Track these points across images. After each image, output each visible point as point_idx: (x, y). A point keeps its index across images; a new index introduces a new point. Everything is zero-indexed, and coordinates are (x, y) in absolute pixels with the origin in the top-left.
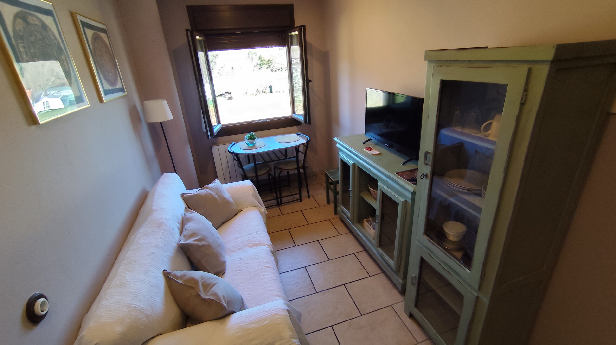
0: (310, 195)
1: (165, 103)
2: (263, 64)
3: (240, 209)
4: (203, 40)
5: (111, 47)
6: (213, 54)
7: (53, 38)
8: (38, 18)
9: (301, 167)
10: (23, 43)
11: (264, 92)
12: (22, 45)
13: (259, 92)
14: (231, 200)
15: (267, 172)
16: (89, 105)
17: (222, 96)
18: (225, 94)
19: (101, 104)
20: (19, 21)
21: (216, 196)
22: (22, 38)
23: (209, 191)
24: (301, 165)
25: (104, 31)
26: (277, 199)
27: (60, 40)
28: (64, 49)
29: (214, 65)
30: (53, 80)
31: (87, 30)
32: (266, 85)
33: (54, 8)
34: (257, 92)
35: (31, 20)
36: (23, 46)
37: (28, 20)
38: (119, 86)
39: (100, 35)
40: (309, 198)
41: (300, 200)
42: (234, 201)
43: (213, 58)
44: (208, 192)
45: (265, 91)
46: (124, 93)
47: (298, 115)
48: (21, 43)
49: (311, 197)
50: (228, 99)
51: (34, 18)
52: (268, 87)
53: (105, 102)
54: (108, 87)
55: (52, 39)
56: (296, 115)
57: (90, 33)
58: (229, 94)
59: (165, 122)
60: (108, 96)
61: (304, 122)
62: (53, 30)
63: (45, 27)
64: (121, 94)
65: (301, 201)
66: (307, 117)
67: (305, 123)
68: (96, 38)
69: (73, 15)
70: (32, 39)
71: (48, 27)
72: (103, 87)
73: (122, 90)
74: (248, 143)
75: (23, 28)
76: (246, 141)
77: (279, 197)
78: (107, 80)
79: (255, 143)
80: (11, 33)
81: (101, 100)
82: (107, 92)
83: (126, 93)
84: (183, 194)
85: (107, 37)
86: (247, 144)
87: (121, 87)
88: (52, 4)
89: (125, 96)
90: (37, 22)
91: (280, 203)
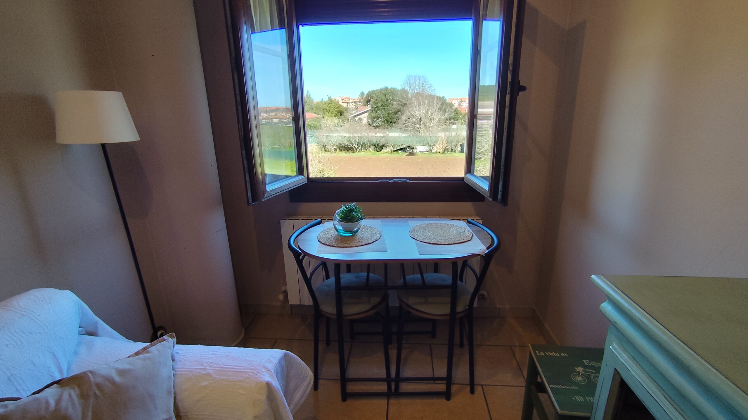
0: (476, 381)
2: (458, 118)
6: (402, 103)
11: (453, 150)
13: (448, 150)
17: (403, 151)
18: (406, 149)
26: (388, 380)
29: (401, 115)
32: (457, 143)
34: (445, 150)
40: (472, 391)
41: (447, 395)
43: (401, 107)
45: (455, 150)
47: (481, 178)
49: (478, 390)
50: (408, 155)
52: (459, 146)
56: (475, 176)
58: (411, 148)
61: (490, 197)
65: (448, 398)
66: (501, 183)
67: (491, 200)
74: (340, 228)
76: (336, 222)
77: (393, 374)
79: (356, 229)
86: (337, 230)
91: (393, 391)
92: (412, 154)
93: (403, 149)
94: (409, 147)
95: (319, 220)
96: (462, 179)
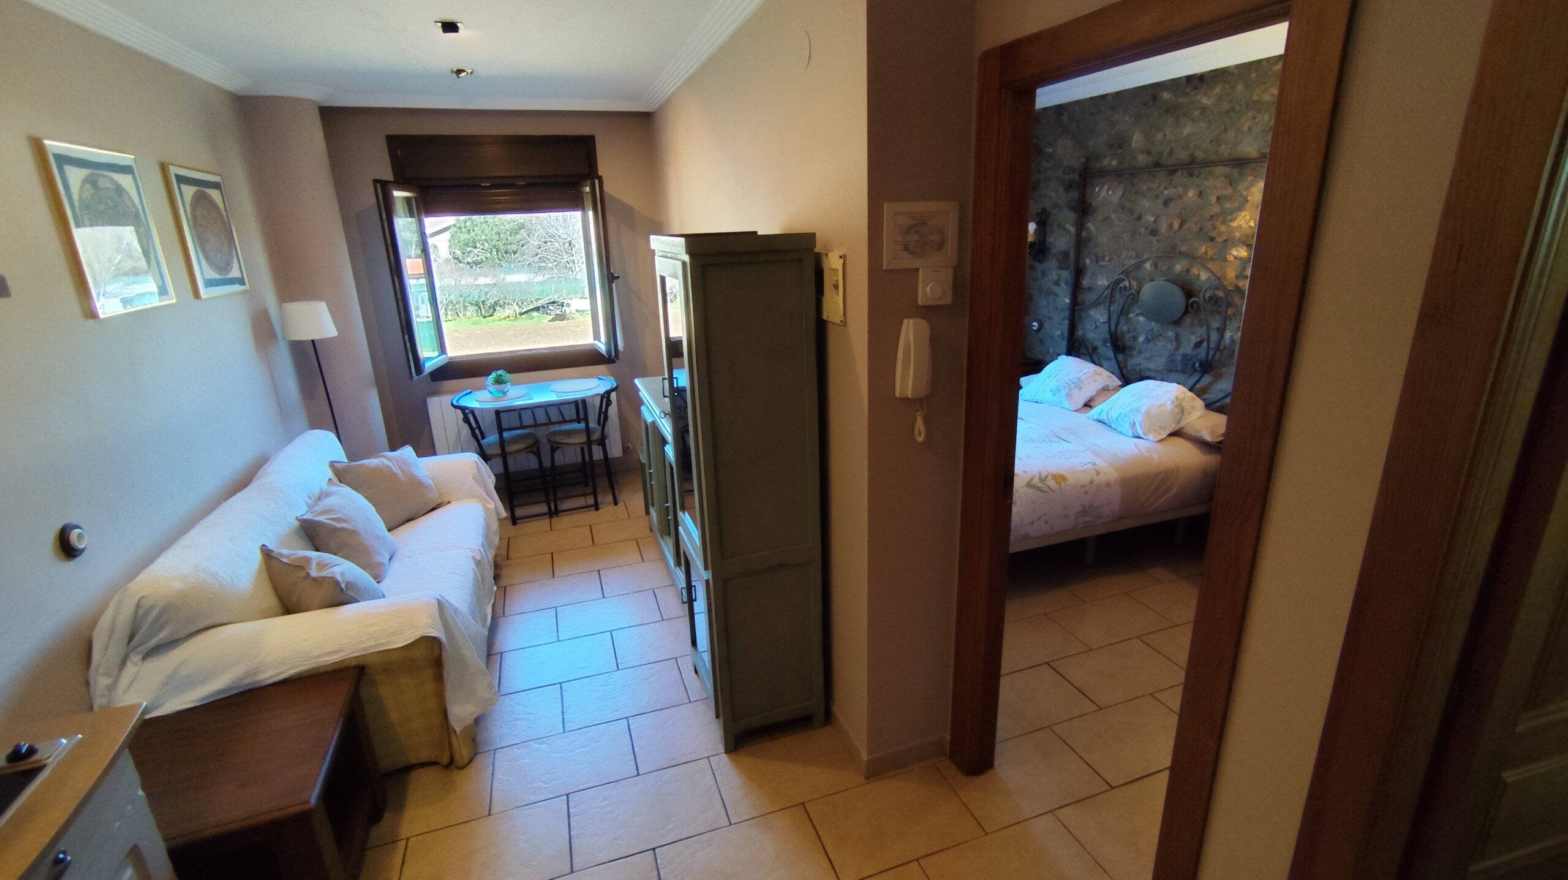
0: (619, 499)
1: (322, 307)
3: (446, 499)
4: (415, 198)
5: (226, 211)
7: (129, 204)
8: (112, 179)
9: (595, 441)
10: (88, 214)
12: (87, 216)
14: (430, 482)
15: (526, 448)
16: (174, 301)
17: (541, 312)
18: (548, 307)
19: (197, 301)
20: (88, 186)
21: (397, 471)
22: (88, 207)
23: (385, 461)
24: (596, 436)
25: (216, 186)
26: (547, 502)
27: (140, 208)
28: (144, 220)
29: (527, 236)
30: (116, 262)
31: (183, 187)
33: (136, 163)
35: (101, 183)
36: (88, 218)
37: (99, 184)
38: (235, 273)
39: (206, 193)
40: (616, 503)
41: (596, 507)
42: (434, 485)
44: (383, 463)
46: (243, 286)
48: (86, 214)
49: (621, 505)
50: (554, 320)
51: (106, 180)
53: (203, 297)
54: (213, 275)
55: (127, 206)
56: (600, 343)
57: (189, 191)
58: (558, 305)
59: (324, 341)
60: (210, 288)
61: (608, 356)
62: (131, 194)
63: (119, 190)
64: (237, 288)
65: (597, 509)
67: (608, 358)
68: (201, 199)
69: (164, 168)
70: (102, 208)
71: (125, 190)
72: (202, 273)
73: (241, 281)
74: (493, 389)
75: (92, 195)
76: (490, 387)
77: (551, 498)
78: (211, 264)
79: (506, 390)
80: (77, 204)
81: (197, 294)
82: (210, 283)
83: (247, 287)
84: (332, 462)
85: (220, 196)
86: (491, 392)
87: (239, 275)
88: (133, 157)
89: (244, 292)
90: (109, 185)
91: (553, 510)
92: (561, 317)
93: (541, 309)
94: (554, 302)
95: (469, 391)
96: (592, 345)
